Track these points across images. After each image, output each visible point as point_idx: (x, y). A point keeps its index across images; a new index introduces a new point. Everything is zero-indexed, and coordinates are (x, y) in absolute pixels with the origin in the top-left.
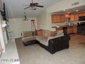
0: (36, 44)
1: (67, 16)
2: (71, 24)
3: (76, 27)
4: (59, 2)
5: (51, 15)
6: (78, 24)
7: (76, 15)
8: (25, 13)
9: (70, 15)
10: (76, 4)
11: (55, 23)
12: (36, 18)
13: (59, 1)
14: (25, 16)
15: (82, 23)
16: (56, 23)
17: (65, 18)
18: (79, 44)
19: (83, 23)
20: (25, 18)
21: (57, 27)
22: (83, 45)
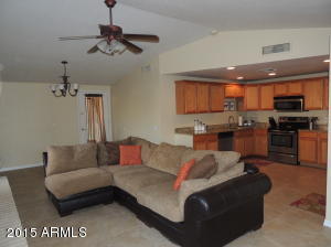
0: (115, 205)
1: (233, 89)
2: (246, 122)
3: (266, 132)
4: (213, 34)
5: (177, 82)
6: (272, 121)
7: (263, 88)
8: (65, 63)
9: (242, 85)
10: (277, 49)
11: (189, 113)
12: (108, 88)
13: (214, 31)
14: (65, 78)
15: (286, 121)
16: (194, 112)
17: (227, 95)
18: (292, 204)
19: (290, 118)
20: (66, 87)
21: (196, 129)
22: (310, 210)
